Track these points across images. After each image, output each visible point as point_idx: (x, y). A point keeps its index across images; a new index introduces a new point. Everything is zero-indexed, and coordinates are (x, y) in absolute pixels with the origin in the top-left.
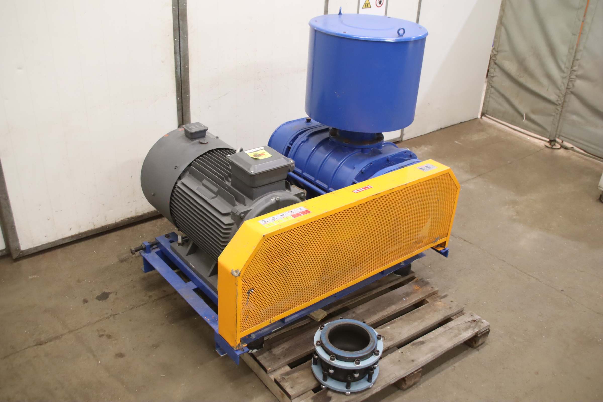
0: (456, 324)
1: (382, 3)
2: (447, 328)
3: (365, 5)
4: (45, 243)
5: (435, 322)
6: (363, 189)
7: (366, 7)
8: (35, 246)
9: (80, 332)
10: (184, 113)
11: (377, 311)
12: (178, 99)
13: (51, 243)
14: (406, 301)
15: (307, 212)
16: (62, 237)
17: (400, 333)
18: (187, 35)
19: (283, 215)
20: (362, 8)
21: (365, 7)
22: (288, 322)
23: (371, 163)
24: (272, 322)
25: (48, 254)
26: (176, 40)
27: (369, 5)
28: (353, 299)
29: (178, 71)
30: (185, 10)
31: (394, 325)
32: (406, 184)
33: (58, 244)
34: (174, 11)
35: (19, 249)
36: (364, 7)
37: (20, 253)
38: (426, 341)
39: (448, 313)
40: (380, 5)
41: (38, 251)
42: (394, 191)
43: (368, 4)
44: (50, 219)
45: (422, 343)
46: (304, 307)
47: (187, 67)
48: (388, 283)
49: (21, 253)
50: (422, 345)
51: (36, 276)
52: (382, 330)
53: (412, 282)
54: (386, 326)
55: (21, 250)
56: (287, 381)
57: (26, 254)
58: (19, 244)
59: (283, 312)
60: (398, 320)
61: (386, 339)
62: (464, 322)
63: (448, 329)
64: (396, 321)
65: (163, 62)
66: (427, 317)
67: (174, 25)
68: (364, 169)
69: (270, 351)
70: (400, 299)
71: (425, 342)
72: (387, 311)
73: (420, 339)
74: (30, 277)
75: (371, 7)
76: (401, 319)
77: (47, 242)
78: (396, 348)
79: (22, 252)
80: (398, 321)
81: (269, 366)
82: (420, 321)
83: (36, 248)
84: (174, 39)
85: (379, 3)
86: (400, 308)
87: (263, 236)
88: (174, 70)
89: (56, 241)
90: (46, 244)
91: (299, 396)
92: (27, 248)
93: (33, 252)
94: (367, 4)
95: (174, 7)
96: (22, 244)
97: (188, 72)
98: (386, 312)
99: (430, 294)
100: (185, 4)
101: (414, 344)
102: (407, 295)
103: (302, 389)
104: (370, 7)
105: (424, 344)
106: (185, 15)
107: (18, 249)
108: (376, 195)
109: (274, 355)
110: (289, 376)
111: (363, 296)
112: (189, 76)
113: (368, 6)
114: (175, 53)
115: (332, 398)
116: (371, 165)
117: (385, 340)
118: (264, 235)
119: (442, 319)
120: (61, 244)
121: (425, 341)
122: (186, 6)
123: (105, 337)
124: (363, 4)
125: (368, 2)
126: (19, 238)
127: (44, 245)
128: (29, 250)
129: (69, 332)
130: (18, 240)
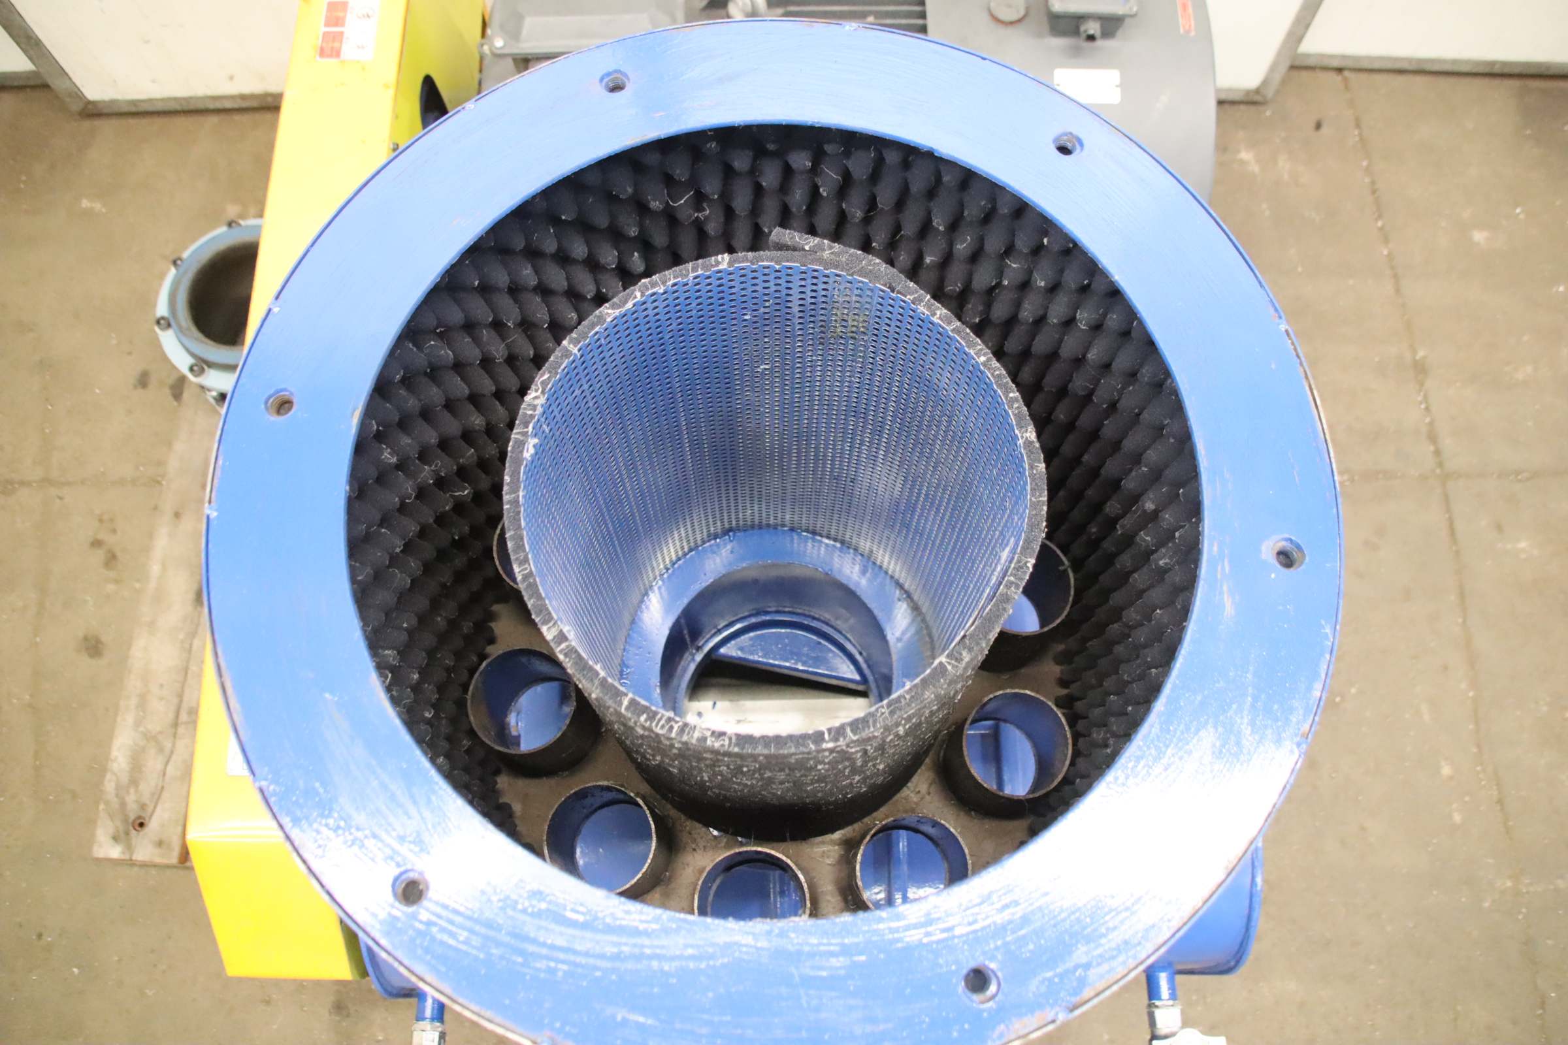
4: (158, 97)
8: (129, 98)
13: (176, 100)
33: (201, 107)
35: (80, 97)
37: (86, 105)
41: (141, 110)
49: (90, 106)
55: (86, 98)
57: (106, 112)
58: (74, 83)
74: (84, 203)
77: (165, 96)
79: (90, 103)
83: (133, 102)
89: (191, 97)
93: (125, 110)
96: (82, 86)
107: (74, 95)
123: (100, 555)
126: (67, 70)
127: (156, 100)
128: (113, 103)
129: (42, 484)
130: (65, 73)
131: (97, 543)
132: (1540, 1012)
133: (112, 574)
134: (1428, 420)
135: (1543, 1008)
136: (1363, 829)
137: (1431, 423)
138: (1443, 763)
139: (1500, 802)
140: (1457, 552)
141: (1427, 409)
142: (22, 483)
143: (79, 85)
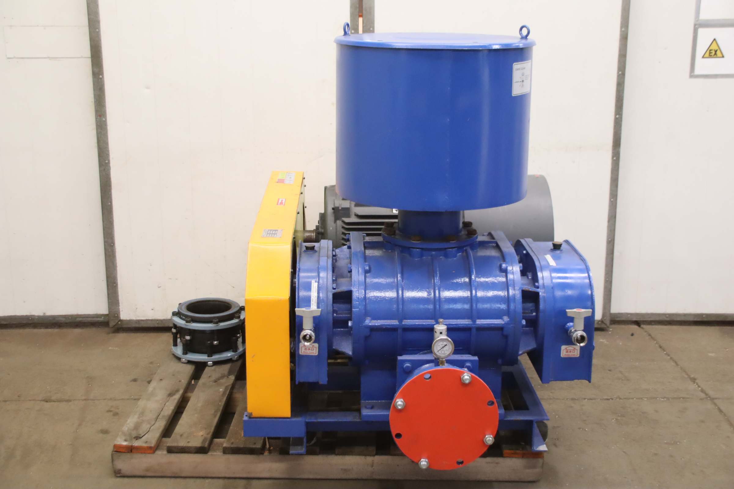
3: (708, 52)
4: (150, 318)
7: (710, 56)
8: (138, 319)
9: (93, 403)
13: (157, 320)
20: (703, 57)
27: (718, 52)
35: (118, 317)
36: (706, 56)
37: (118, 322)
41: (140, 326)
43: (716, 51)
44: (160, 287)
49: (120, 323)
51: (117, 349)
55: (120, 318)
57: (125, 326)
58: (119, 309)
75: (723, 56)
77: (153, 318)
79: (121, 320)
83: (139, 321)
89: (164, 320)
92: (128, 319)
93: (134, 326)
96: (122, 310)
104: (721, 56)
107: (116, 315)
113: (715, 54)
123: (110, 413)
124: (706, 50)
125: (716, 48)
126: (120, 302)
127: (149, 320)
128: (130, 321)
129: (85, 400)
130: (118, 303)
131: (109, 411)
133: (117, 417)
142: (75, 400)
143: (121, 310)
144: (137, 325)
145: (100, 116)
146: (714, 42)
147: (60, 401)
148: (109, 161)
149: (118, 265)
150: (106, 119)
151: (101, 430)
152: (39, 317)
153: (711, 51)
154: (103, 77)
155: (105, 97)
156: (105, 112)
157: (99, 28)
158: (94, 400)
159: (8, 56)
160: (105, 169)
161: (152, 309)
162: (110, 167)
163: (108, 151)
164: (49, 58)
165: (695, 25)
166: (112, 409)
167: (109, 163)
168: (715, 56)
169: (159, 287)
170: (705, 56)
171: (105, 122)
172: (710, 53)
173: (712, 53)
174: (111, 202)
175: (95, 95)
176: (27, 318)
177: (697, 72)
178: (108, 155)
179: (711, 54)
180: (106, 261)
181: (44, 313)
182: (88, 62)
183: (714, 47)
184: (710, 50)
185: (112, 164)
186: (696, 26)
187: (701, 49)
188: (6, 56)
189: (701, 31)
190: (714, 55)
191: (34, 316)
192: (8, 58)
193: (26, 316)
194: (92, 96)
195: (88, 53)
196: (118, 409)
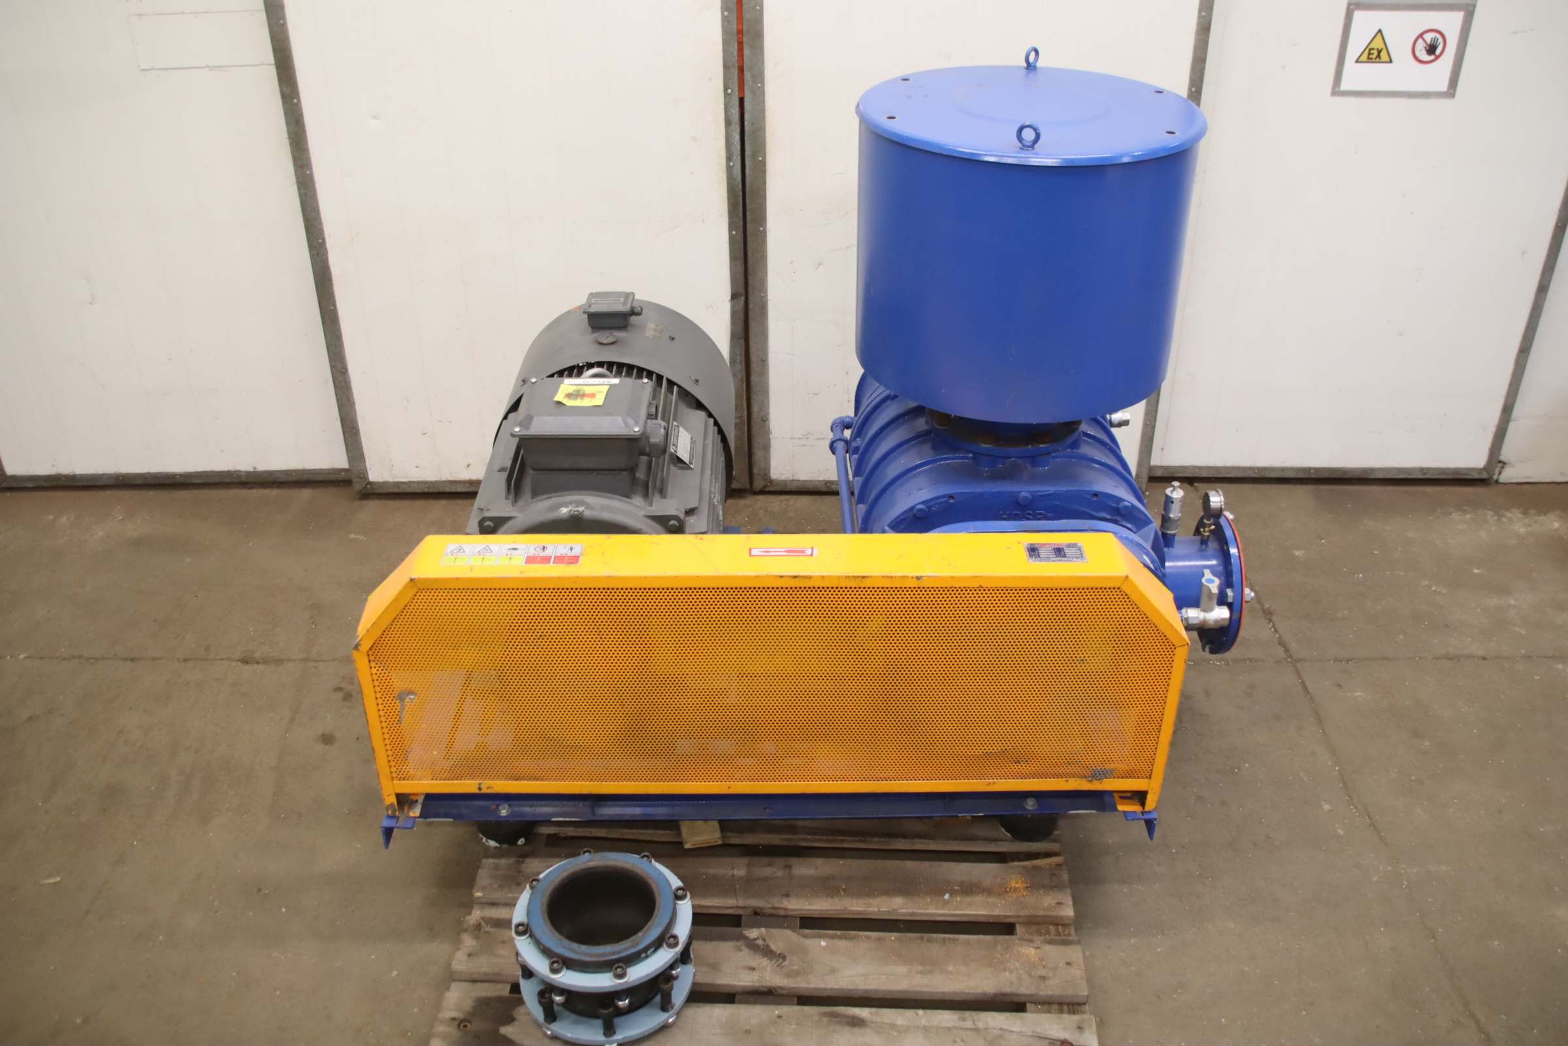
0: (1003, 1027)
1: (1438, 52)
2: (969, 1024)
3: (1367, 52)
4: (415, 480)
5: (951, 990)
6: (787, 551)
7: (1369, 60)
8: (397, 480)
9: (316, 667)
10: (750, 269)
11: (844, 890)
12: (734, 232)
13: (426, 482)
14: (946, 903)
15: (574, 560)
16: (450, 478)
17: (833, 971)
18: (762, 82)
19: (515, 549)
20: (1357, 61)
21: (1368, 58)
22: (601, 815)
23: (951, 497)
24: (485, 791)
25: (419, 504)
26: (729, 91)
27: (1384, 54)
28: (825, 837)
29: (733, 166)
30: (759, 21)
31: (842, 944)
32: (918, 578)
33: (441, 490)
34: (726, 24)
35: (365, 477)
36: (1362, 59)
37: (366, 484)
38: (872, 1022)
39: (1025, 988)
40: (1432, 57)
41: (401, 490)
42: (867, 583)
43: (1379, 52)
44: (426, 434)
45: (857, 1023)
46: (585, 791)
47: (760, 159)
48: (955, 839)
49: (368, 486)
50: (847, 1028)
51: (362, 537)
52: (802, 939)
53: (1023, 867)
54: (820, 937)
55: (369, 478)
56: (476, 937)
57: (377, 491)
58: (366, 466)
59: (517, 780)
60: (867, 937)
61: (782, 968)
62: (1034, 1034)
63: (972, 1026)
64: (859, 936)
65: (694, 139)
66: (951, 968)
67: (724, 56)
68: (921, 506)
69: (521, 859)
70: (937, 890)
71: (865, 1025)
72: (869, 904)
73: (863, 1012)
74: (352, 536)
75: (1391, 61)
76: (879, 939)
77: (420, 480)
78: (795, 1000)
79: (370, 482)
80: (866, 941)
81: (483, 889)
82: (920, 968)
83: (398, 484)
84: (726, 89)
85: (1424, 52)
86: (913, 914)
87: (408, 580)
88: (724, 161)
89: (436, 482)
90: (418, 483)
91: (474, 981)
92: (381, 480)
93: (391, 490)
94: (1375, 53)
95: (726, 13)
96: (371, 468)
97: (764, 171)
98: (865, 904)
99: (1036, 916)
100: (758, 8)
101: (833, 1015)
102: (969, 889)
103: (485, 969)
104: (1388, 60)
105: (856, 1030)
106: (758, 35)
107: (362, 475)
108: (795, 577)
109: (520, 872)
110: (492, 930)
111: (862, 841)
112: (765, 183)
113: (1379, 56)
114: (728, 123)
115: (516, 1023)
116: (951, 501)
117: (779, 968)
118: (413, 577)
119: (985, 994)
120: (447, 490)
121: (867, 1023)
122: (761, 11)
123: (340, 695)
124: (1362, 50)
125: (1380, 45)
126: (366, 456)
127: (413, 482)
128: (385, 483)
129: (303, 660)
130: (364, 458)
131: (339, 689)
132: (1433, 940)
133: (349, 704)
134: (1277, 636)
135: (1434, 938)
136: (1269, 837)
137: (1280, 637)
138: (1324, 803)
139: (1372, 825)
140: (1311, 698)
141: (1276, 631)
142: (289, 660)
143: (368, 467)
144: (396, 490)
145: (302, 167)
146: (1379, 34)
147: (265, 661)
148: (324, 240)
149: (356, 401)
150: (312, 173)
151: (323, 735)
152: (248, 473)
153: (1372, 52)
154: (299, 101)
155: (305, 136)
156: (308, 159)
157: (284, 17)
158: (317, 661)
159: (143, 67)
160: (318, 254)
161: (417, 467)
162: (326, 249)
163: (321, 223)
164: (207, 66)
165: (1349, 5)
166: (342, 685)
167: (324, 243)
168: (1378, 59)
169: (424, 434)
170: (1360, 60)
171: (311, 176)
172: (1369, 54)
173: (1373, 54)
174: (335, 306)
175: (289, 133)
176: (229, 473)
177: (1344, 86)
178: (321, 231)
179: (1371, 56)
180: (336, 395)
181: (255, 468)
182: (272, 72)
183: (1378, 44)
184: (1370, 49)
185: (328, 245)
186: (1352, 7)
187: (1356, 46)
188: (139, 66)
189: (1358, 15)
190: (1376, 58)
191: (240, 471)
192: (144, 70)
193: (228, 471)
194: (286, 135)
195: (270, 58)
196: (352, 683)
